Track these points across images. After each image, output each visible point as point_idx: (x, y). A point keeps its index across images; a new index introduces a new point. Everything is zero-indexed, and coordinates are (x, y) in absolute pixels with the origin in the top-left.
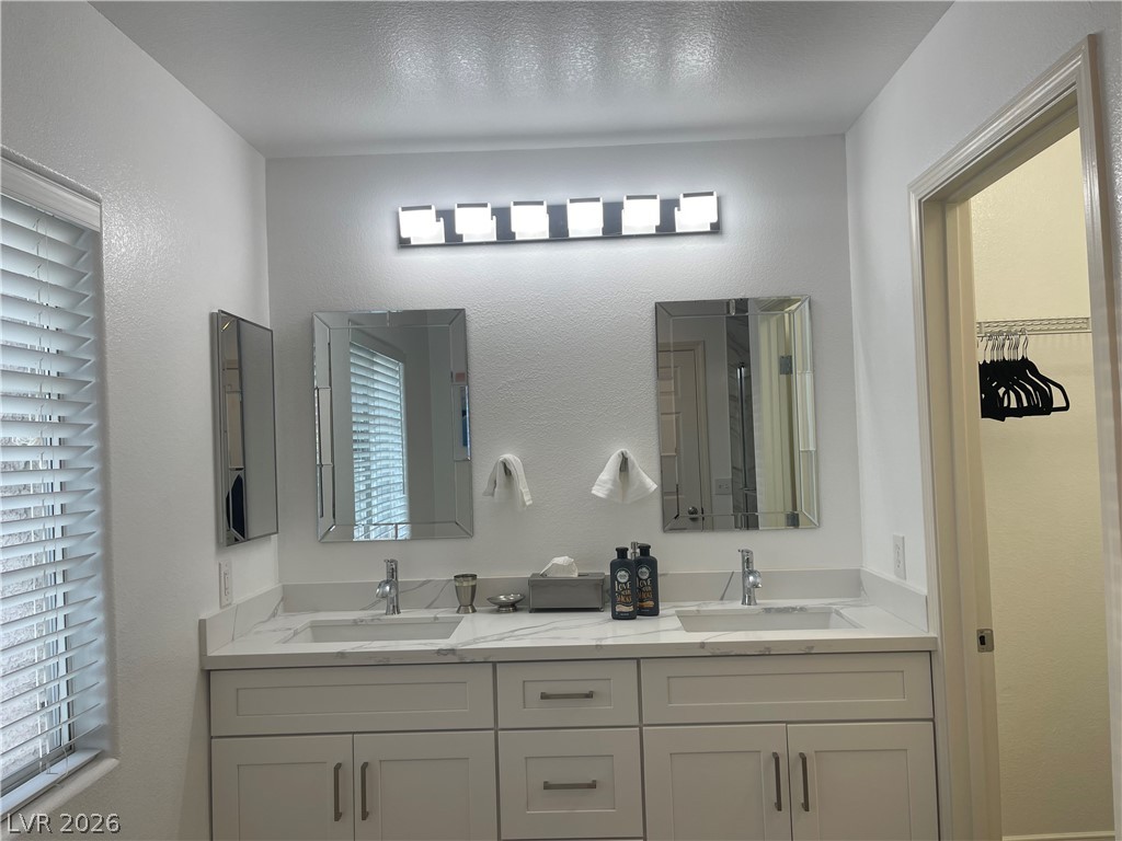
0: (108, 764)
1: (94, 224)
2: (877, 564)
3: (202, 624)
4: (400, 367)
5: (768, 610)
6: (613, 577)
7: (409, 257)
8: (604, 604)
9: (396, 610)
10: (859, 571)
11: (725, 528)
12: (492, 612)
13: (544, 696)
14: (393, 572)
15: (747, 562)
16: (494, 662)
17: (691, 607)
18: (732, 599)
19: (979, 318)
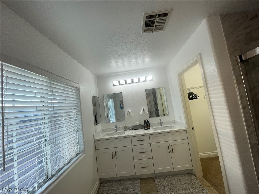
0: (84, 155)
1: (79, 87)
2: (177, 119)
3: (94, 135)
4: (113, 100)
5: (164, 127)
6: (144, 124)
7: (115, 87)
8: (143, 128)
9: (117, 131)
10: (175, 121)
11: (155, 117)
12: (129, 130)
13: (138, 141)
14: (116, 126)
15: (161, 121)
16: (131, 137)
17: (154, 127)
18: (159, 126)
19: (187, 88)
